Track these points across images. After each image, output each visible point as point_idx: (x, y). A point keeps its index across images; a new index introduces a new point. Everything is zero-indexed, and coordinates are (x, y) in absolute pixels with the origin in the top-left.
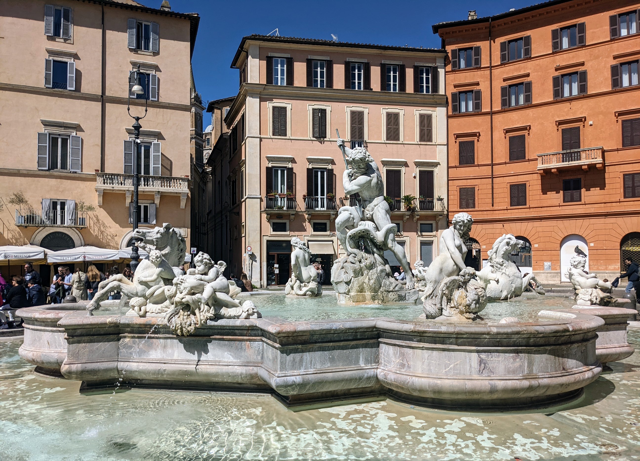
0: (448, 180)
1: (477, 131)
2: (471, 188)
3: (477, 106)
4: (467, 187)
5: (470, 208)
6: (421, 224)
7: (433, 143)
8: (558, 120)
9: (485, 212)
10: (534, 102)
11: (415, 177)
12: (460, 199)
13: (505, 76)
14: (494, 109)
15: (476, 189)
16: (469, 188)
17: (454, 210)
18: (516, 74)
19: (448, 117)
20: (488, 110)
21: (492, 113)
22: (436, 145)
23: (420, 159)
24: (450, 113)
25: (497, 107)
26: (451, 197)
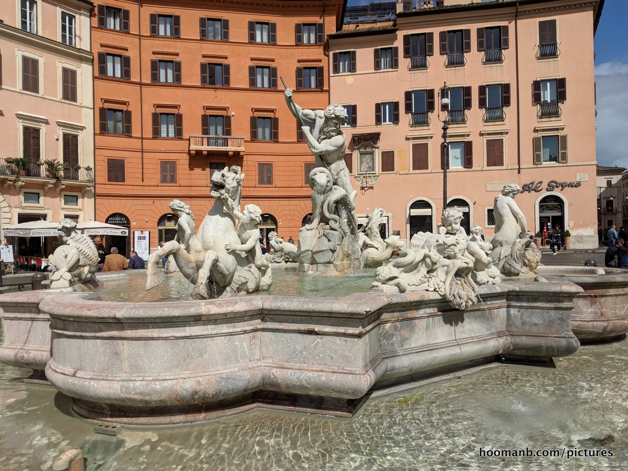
0: (95, 149)
1: (126, 100)
2: (120, 160)
3: (126, 73)
4: (115, 158)
5: (119, 182)
6: (65, 195)
7: (78, 104)
8: (205, 105)
9: (135, 187)
10: (183, 83)
11: (57, 140)
12: (109, 171)
13: (155, 50)
14: (144, 81)
15: (126, 162)
16: (118, 160)
17: (102, 182)
18: (165, 50)
19: (94, 78)
20: (138, 80)
21: (141, 84)
22: (82, 107)
23: (64, 120)
24: (97, 74)
25: (147, 79)
26: (98, 168)
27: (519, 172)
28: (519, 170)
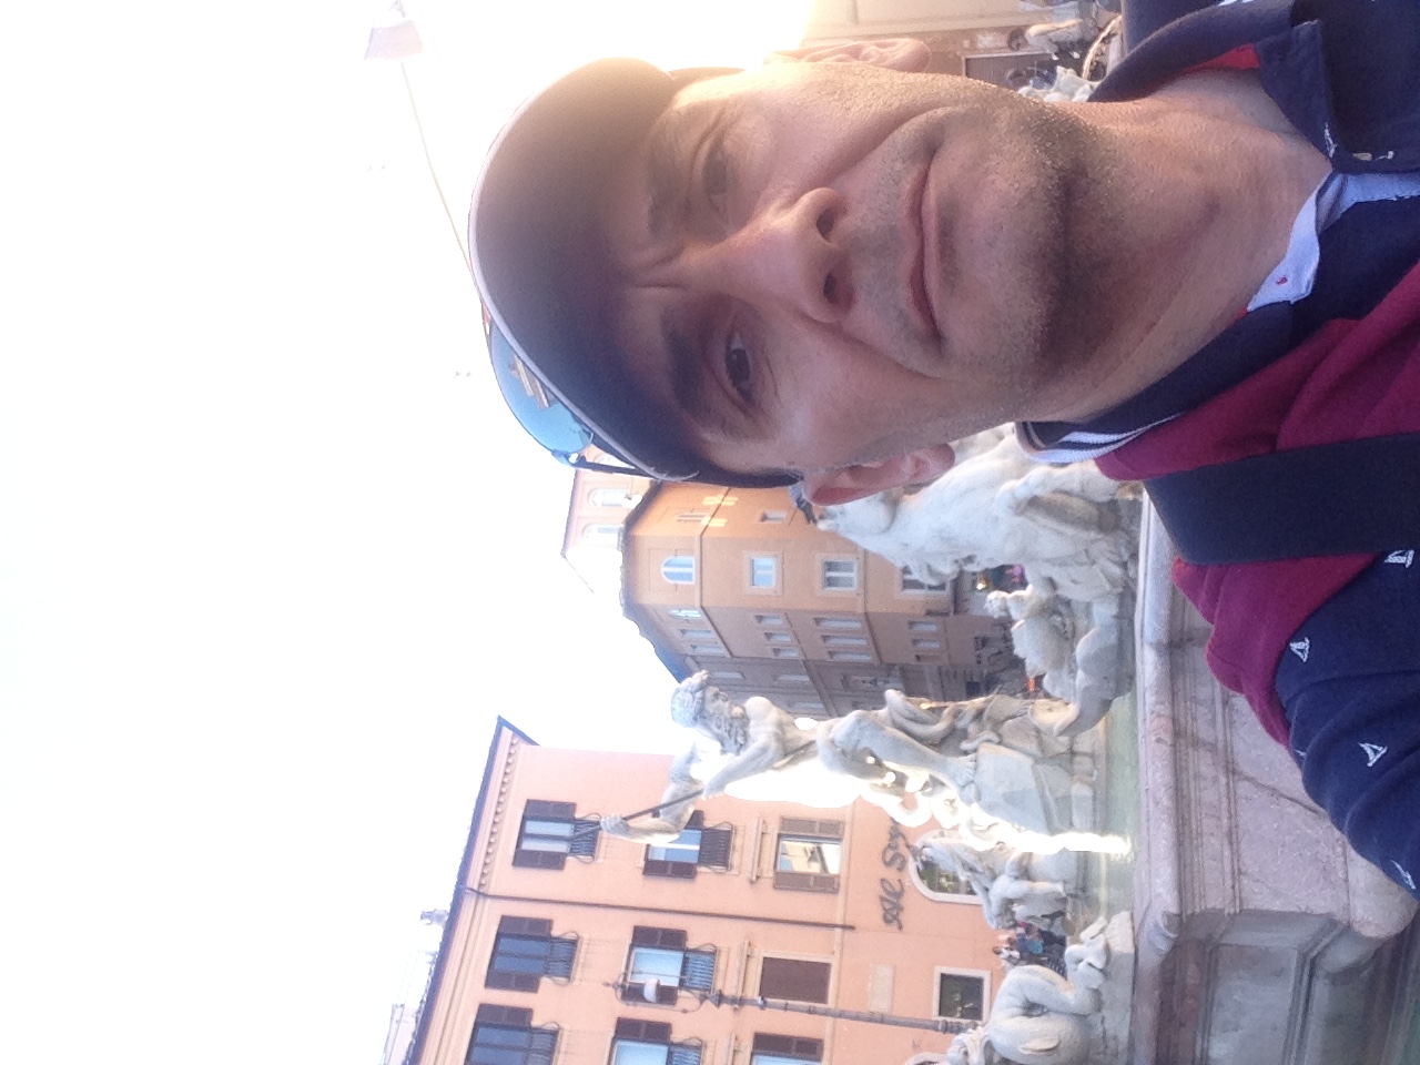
27: (852, 928)
28: (844, 927)
